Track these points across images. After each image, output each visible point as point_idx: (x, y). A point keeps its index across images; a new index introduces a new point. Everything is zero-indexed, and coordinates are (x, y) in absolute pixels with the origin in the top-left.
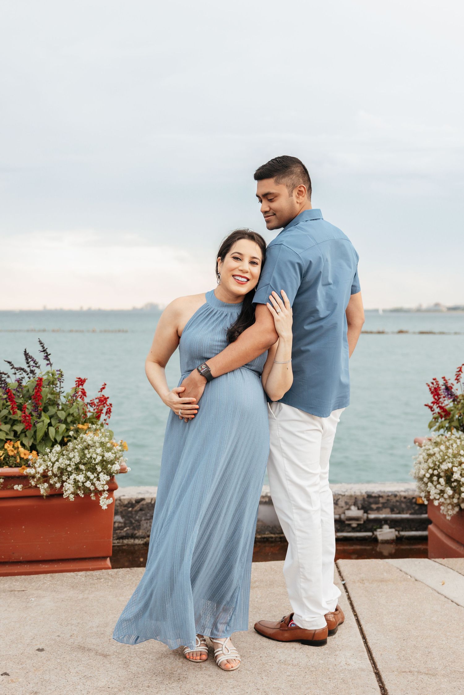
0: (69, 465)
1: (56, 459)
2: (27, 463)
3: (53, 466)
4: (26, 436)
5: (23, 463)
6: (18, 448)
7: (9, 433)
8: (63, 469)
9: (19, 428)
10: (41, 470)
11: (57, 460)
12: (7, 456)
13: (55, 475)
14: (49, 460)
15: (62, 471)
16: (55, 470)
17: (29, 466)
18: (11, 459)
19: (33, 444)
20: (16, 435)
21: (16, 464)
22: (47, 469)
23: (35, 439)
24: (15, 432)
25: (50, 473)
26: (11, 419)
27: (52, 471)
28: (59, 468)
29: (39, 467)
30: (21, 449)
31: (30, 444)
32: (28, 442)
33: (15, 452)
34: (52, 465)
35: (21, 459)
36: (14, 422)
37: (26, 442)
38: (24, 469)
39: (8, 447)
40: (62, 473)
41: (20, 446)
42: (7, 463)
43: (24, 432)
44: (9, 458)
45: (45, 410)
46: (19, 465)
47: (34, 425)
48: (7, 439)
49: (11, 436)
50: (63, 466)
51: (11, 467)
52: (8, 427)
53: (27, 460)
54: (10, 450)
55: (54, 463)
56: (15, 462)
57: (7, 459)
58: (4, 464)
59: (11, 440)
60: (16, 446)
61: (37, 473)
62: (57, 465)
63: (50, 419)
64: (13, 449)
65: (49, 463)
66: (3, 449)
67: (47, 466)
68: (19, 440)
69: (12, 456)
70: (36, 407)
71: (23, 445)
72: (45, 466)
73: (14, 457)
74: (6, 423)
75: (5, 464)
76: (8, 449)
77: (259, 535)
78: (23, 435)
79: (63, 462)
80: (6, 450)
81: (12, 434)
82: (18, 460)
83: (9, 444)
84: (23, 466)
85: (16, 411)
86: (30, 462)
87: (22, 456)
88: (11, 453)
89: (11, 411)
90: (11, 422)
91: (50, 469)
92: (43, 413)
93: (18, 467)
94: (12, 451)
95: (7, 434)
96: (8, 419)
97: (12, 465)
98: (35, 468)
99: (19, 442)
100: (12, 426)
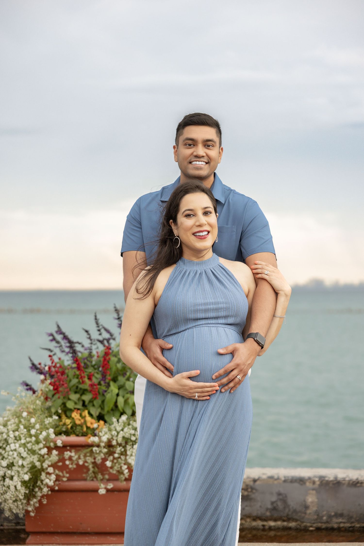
0: (134, 435)
1: (121, 428)
2: (94, 433)
3: (117, 436)
4: (93, 405)
5: (89, 432)
6: (85, 416)
7: (77, 402)
8: (128, 439)
9: (87, 398)
10: (105, 439)
11: (122, 430)
12: (74, 425)
13: (120, 445)
14: (114, 429)
15: (127, 441)
16: (120, 440)
17: (95, 435)
18: (78, 427)
19: (100, 413)
20: (84, 405)
21: (82, 433)
22: (112, 438)
23: (102, 409)
24: (84, 402)
25: (114, 443)
26: (81, 389)
27: (117, 440)
28: (123, 437)
29: (104, 436)
30: (88, 419)
31: (97, 414)
32: (95, 412)
33: (82, 421)
34: (116, 434)
35: (88, 428)
36: (84, 392)
37: (93, 412)
38: (90, 438)
39: (76, 416)
40: (126, 443)
41: (87, 415)
42: (74, 431)
43: (91, 401)
44: (76, 427)
45: (115, 380)
46: (85, 434)
47: (103, 395)
48: (75, 409)
49: (80, 406)
50: (127, 435)
51: (78, 435)
52: (78, 396)
53: (94, 429)
54: (77, 419)
55: (118, 433)
56: (81, 431)
57: (74, 428)
58: (71, 433)
59: (78, 409)
60: (83, 414)
61: (101, 441)
62: (121, 434)
63: (119, 389)
64: (80, 418)
65: (114, 433)
66: (71, 418)
67: (112, 435)
68: (87, 409)
69: (79, 425)
70: (104, 377)
71: (91, 415)
72: (110, 435)
73: (81, 426)
74: (76, 392)
75: (73, 433)
76: (75, 418)
77: (358, 523)
78: (91, 404)
79: (128, 431)
80: (73, 418)
81: (81, 403)
82: (85, 429)
83: (77, 413)
84: (89, 435)
85: (85, 381)
86: (97, 432)
87: (89, 424)
88: (78, 422)
89: (81, 381)
90: (81, 392)
91: (115, 438)
92: (112, 383)
93: (85, 436)
94: (80, 420)
95: (76, 403)
96: (79, 389)
97: (79, 433)
98: (100, 437)
99: (86, 412)
100: (81, 395)
